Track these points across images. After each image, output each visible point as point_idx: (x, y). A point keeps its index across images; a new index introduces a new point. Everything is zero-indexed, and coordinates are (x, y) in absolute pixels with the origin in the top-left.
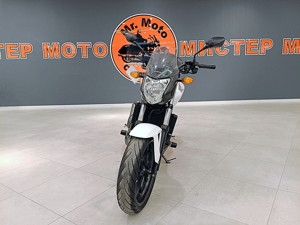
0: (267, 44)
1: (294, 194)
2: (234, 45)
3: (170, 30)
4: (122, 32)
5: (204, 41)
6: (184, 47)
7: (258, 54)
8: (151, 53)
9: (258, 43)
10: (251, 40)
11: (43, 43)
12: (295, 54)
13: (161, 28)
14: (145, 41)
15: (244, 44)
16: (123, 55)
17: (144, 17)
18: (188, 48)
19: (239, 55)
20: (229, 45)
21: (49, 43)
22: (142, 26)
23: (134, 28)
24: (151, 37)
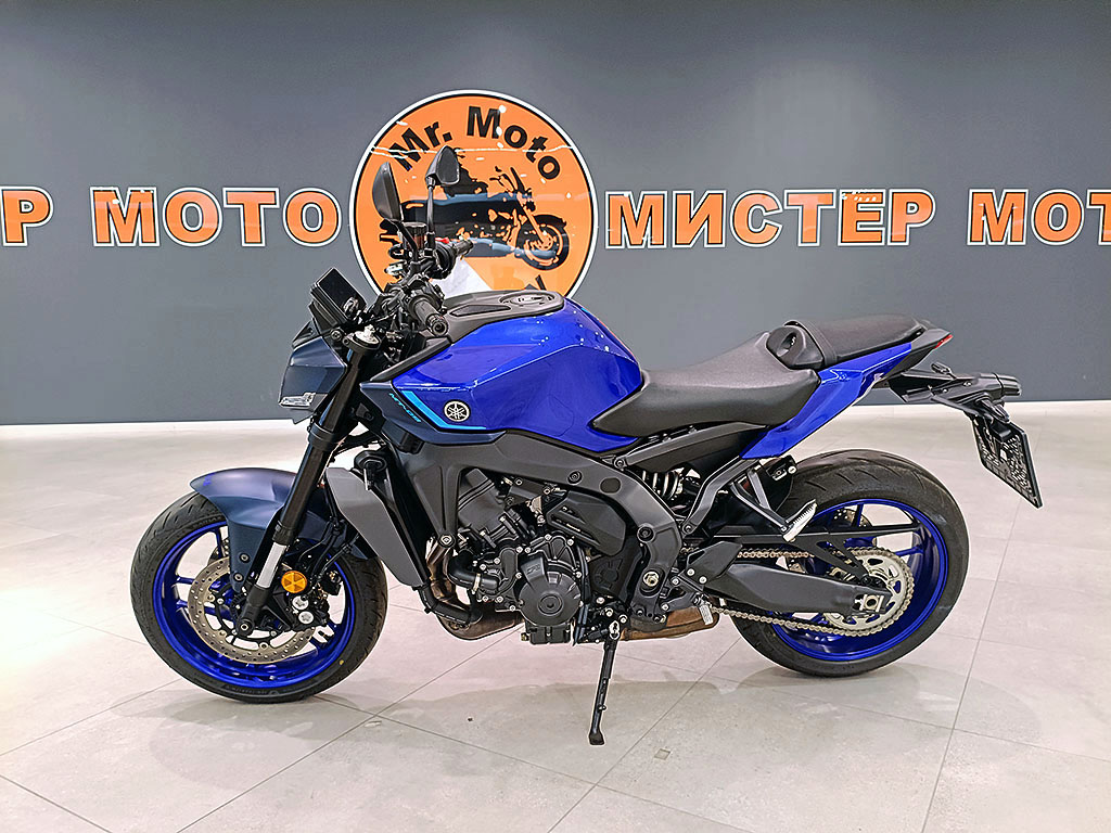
0: (912, 208)
1: (1009, 744)
2: (800, 208)
3: (572, 150)
4: (392, 154)
5: (692, 192)
6: (622, 215)
7: (883, 244)
8: (503, 234)
9: (884, 205)
10: (859, 191)
11: (92, 189)
12: (1009, 243)
13: (539, 143)
14: (480, 190)
15: (834, 207)
16: (396, 238)
17: (475, 102)
18: (636, 216)
19: (818, 244)
20: (781, 210)
21: (117, 189)
22: (468, 134)
23: (440, 138)
24: (501, 174)
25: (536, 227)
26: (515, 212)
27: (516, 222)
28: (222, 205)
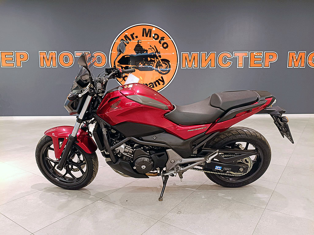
0: (271, 57)
2: (238, 57)
3: (172, 40)
5: (206, 52)
6: (186, 59)
7: (262, 67)
8: (152, 64)
9: (262, 56)
11: (39, 52)
12: (300, 67)
13: (163, 38)
14: (145, 52)
15: (248, 57)
16: (122, 65)
17: (145, 27)
18: (190, 59)
19: (243, 67)
20: (232, 58)
21: (46, 52)
22: (142, 36)
23: (135, 37)
24: (151, 47)
25: (161, 62)
26: (155, 58)
27: (156, 61)
28: (74, 56)
